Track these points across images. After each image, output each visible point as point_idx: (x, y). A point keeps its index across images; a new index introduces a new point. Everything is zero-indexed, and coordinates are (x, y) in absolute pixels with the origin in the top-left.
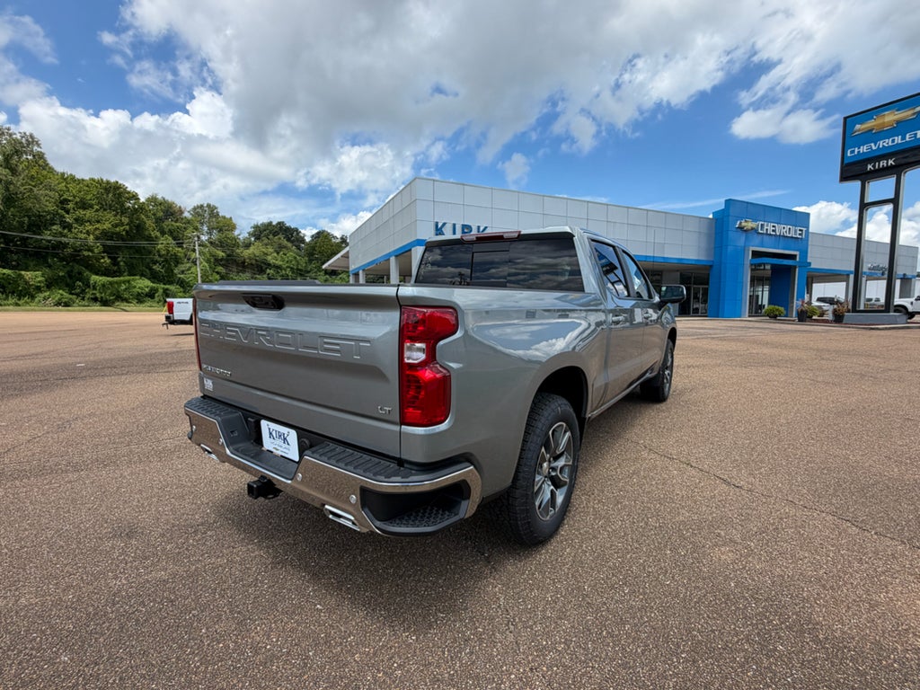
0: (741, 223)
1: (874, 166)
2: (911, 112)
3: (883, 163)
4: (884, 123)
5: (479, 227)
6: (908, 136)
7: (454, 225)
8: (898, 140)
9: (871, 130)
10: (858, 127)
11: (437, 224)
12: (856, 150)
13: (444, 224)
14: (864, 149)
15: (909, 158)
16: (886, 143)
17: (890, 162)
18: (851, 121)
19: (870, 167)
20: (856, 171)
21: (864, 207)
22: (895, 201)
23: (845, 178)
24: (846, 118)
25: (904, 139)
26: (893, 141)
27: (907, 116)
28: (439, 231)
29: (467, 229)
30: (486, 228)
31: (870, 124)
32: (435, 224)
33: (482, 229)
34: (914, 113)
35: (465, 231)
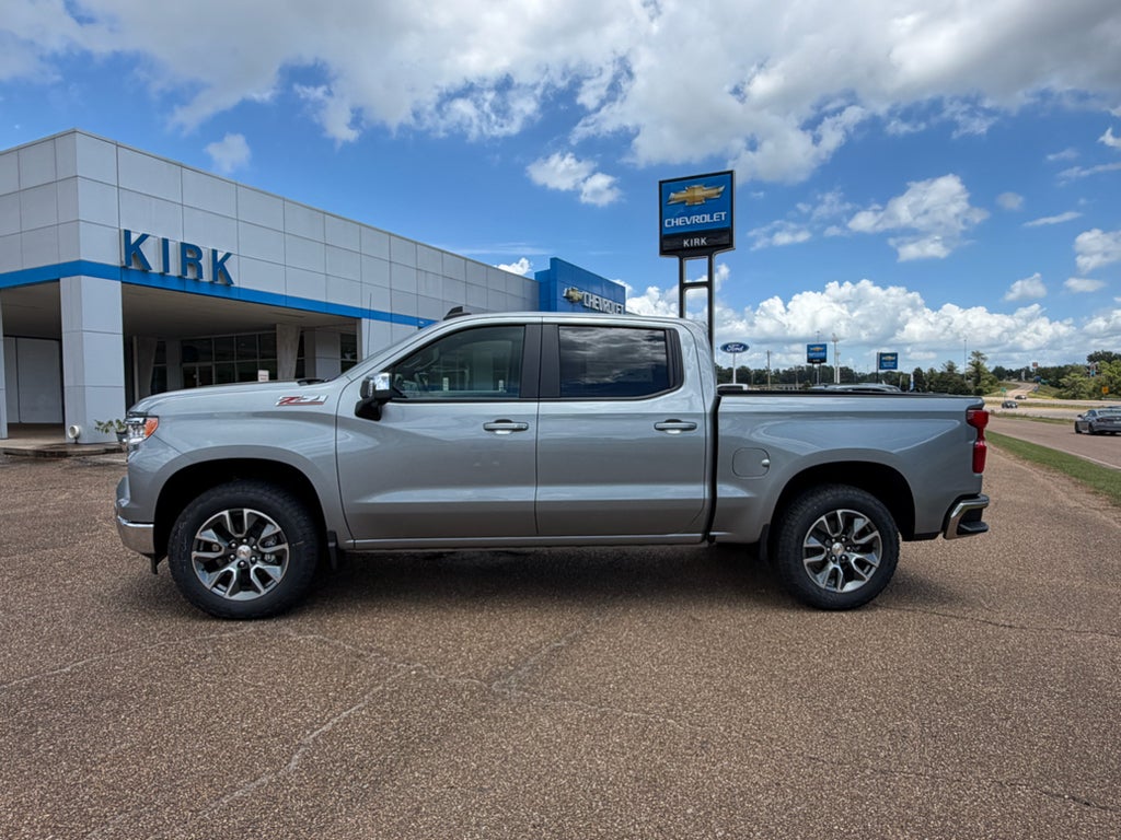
0: (568, 291)
1: (689, 242)
2: (715, 191)
3: (696, 242)
4: (694, 197)
5: (215, 252)
6: (715, 216)
7: (165, 242)
8: (707, 218)
9: (685, 202)
10: (672, 195)
11: (128, 234)
12: (673, 222)
13: (144, 237)
14: (679, 222)
15: (718, 240)
16: (697, 219)
17: (703, 241)
18: (665, 187)
19: (686, 243)
20: (674, 245)
21: (683, 287)
22: (709, 284)
23: (664, 252)
24: (661, 183)
25: (712, 218)
26: (703, 219)
27: (713, 195)
28: (132, 250)
29: (191, 252)
30: (228, 255)
31: (682, 195)
32: (123, 234)
33: (220, 256)
34: (718, 193)
35: (189, 256)
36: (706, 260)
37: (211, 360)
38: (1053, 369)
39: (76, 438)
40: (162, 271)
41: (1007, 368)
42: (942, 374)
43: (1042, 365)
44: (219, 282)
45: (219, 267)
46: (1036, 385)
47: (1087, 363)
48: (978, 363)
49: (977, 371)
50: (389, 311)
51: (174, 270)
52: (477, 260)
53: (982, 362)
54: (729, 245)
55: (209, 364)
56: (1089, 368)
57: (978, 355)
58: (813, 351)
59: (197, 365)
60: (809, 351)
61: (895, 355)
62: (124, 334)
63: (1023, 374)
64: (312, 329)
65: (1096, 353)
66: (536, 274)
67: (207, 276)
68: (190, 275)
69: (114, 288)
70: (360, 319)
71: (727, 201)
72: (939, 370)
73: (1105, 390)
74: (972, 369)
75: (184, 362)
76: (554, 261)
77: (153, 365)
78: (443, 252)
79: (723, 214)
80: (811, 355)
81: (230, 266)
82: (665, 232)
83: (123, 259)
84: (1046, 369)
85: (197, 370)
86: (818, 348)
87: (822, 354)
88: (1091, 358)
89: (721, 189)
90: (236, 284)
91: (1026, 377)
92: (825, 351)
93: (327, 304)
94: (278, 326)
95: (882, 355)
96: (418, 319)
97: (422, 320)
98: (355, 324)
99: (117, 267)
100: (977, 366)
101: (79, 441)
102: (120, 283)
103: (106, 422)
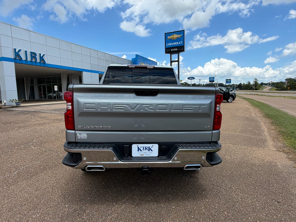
0: (141, 63)
3: (175, 50)
4: (174, 37)
5: (40, 54)
7: (26, 52)
8: (177, 43)
9: (172, 39)
10: (168, 37)
11: (15, 49)
12: (168, 44)
13: (20, 50)
14: (170, 44)
15: (180, 49)
16: (175, 43)
17: (176, 49)
18: (167, 35)
19: (172, 50)
20: (169, 51)
21: (171, 62)
22: (178, 61)
23: (166, 52)
24: (165, 34)
25: (179, 43)
26: (176, 43)
27: (179, 37)
28: (17, 54)
29: (33, 54)
30: (44, 55)
31: (171, 37)
32: (14, 49)
33: (42, 55)
34: (180, 36)
35: (33, 55)
37: (45, 83)
38: (276, 83)
39: (5, 104)
40: (25, 59)
41: (264, 83)
42: (247, 84)
43: (273, 82)
44: (42, 62)
45: (42, 58)
46: (271, 87)
47: (285, 81)
48: (256, 81)
49: (256, 84)
50: (90, 70)
51: (29, 59)
52: (115, 56)
53: (257, 81)
54: (183, 51)
55: (45, 84)
56: (285, 82)
57: (256, 79)
58: (211, 79)
59: (42, 85)
60: (210, 79)
61: (230, 79)
62: (16, 76)
63: (268, 84)
64: (71, 75)
65: (288, 78)
66: (132, 59)
67: (38, 61)
68: (34, 60)
69: (13, 64)
70: (82, 72)
71: (183, 38)
72: (246, 83)
73: (289, 88)
74: (254, 83)
75: (39, 84)
76: (137, 55)
77: (30, 85)
78: (105, 53)
79: (182, 42)
80: (210, 80)
81: (45, 58)
82: (166, 47)
83: (14, 56)
84: (274, 83)
85: (42, 86)
86: (212, 78)
87: (213, 80)
88: (286, 80)
89: (181, 35)
90: (47, 63)
91: (269, 85)
92: (214, 79)
93: (73, 68)
94: (61, 74)
95: (227, 80)
96: (99, 72)
97: (100, 72)
98: (81, 73)
99: (13, 59)
100: (256, 82)
101: (6, 105)
102: (14, 63)
103: (12, 100)
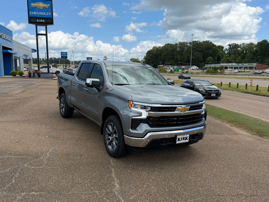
1: (39, 21)
2: (47, 5)
3: (41, 21)
4: (40, 6)
9: (37, 7)
10: (32, 4)
12: (33, 13)
14: (35, 13)
16: (41, 13)
17: (43, 21)
19: (38, 21)
20: (34, 21)
21: (37, 35)
22: (46, 35)
23: (30, 22)
25: (46, 14)
26: (43, 14)
27: (46, 7)
31: (36, 5)
34: (48, 6)
36: (45, 27)
54: (52, 23)
57: (105, 57)
60: (61, 54)
61: (91, 58)
71: (51, 9)
79: (50, 13)
82: (30, 16)
89: (49, 5)
92: (67, 54)
95: (88, 58)
